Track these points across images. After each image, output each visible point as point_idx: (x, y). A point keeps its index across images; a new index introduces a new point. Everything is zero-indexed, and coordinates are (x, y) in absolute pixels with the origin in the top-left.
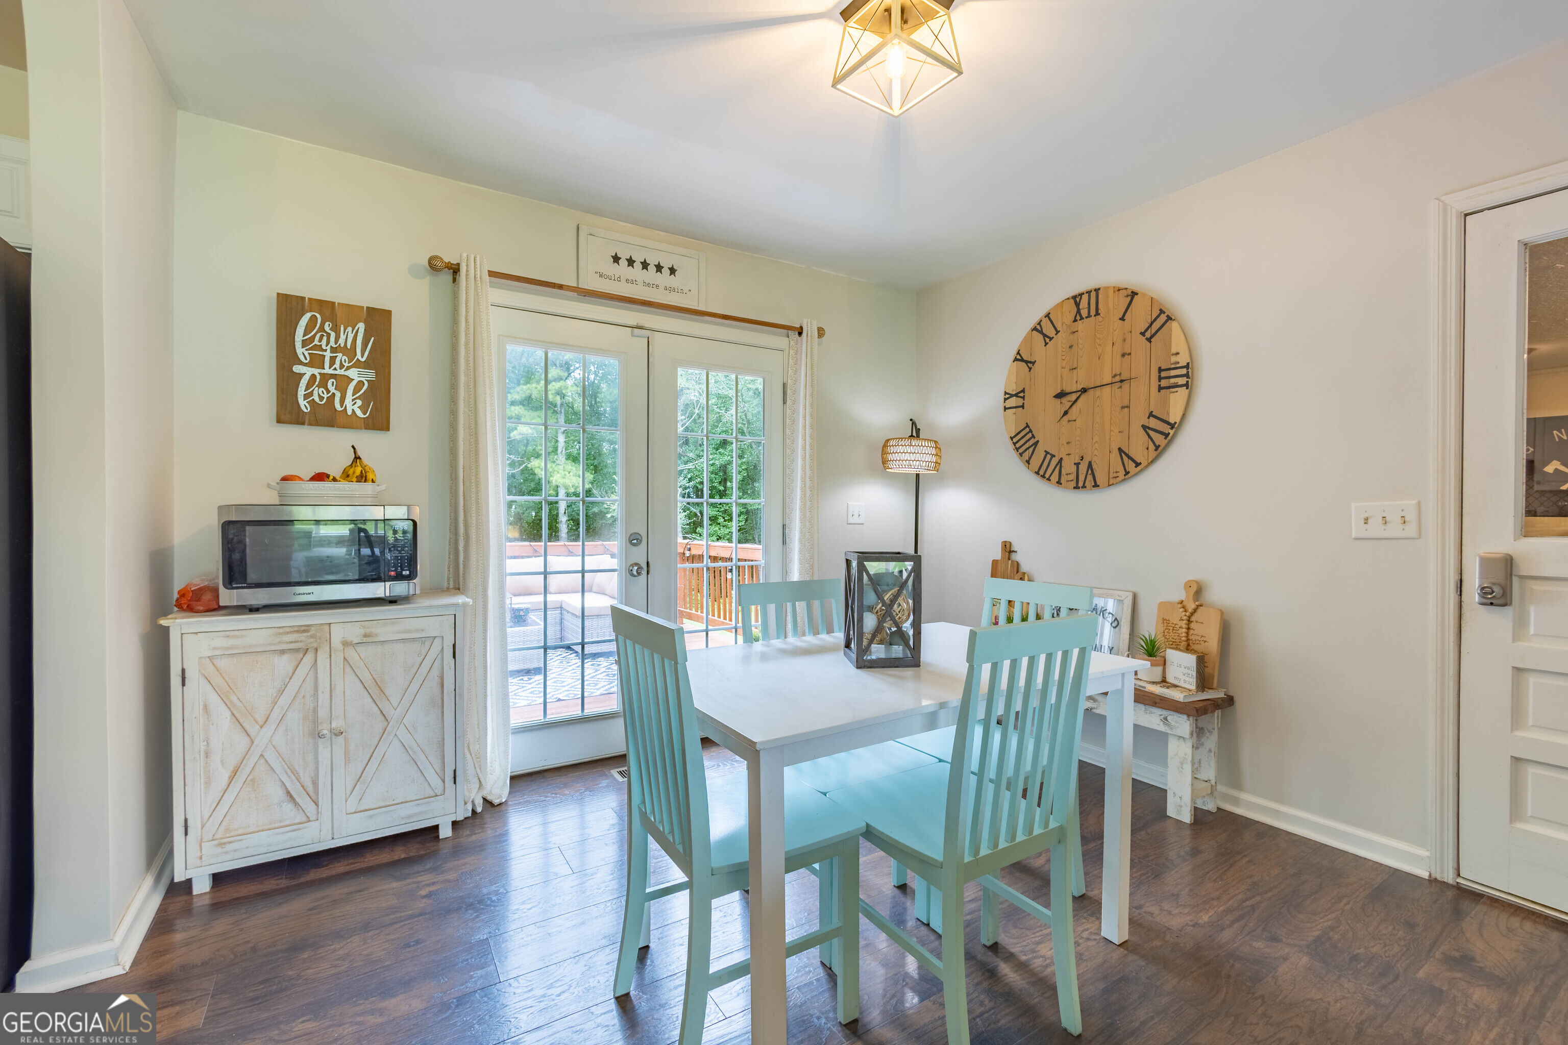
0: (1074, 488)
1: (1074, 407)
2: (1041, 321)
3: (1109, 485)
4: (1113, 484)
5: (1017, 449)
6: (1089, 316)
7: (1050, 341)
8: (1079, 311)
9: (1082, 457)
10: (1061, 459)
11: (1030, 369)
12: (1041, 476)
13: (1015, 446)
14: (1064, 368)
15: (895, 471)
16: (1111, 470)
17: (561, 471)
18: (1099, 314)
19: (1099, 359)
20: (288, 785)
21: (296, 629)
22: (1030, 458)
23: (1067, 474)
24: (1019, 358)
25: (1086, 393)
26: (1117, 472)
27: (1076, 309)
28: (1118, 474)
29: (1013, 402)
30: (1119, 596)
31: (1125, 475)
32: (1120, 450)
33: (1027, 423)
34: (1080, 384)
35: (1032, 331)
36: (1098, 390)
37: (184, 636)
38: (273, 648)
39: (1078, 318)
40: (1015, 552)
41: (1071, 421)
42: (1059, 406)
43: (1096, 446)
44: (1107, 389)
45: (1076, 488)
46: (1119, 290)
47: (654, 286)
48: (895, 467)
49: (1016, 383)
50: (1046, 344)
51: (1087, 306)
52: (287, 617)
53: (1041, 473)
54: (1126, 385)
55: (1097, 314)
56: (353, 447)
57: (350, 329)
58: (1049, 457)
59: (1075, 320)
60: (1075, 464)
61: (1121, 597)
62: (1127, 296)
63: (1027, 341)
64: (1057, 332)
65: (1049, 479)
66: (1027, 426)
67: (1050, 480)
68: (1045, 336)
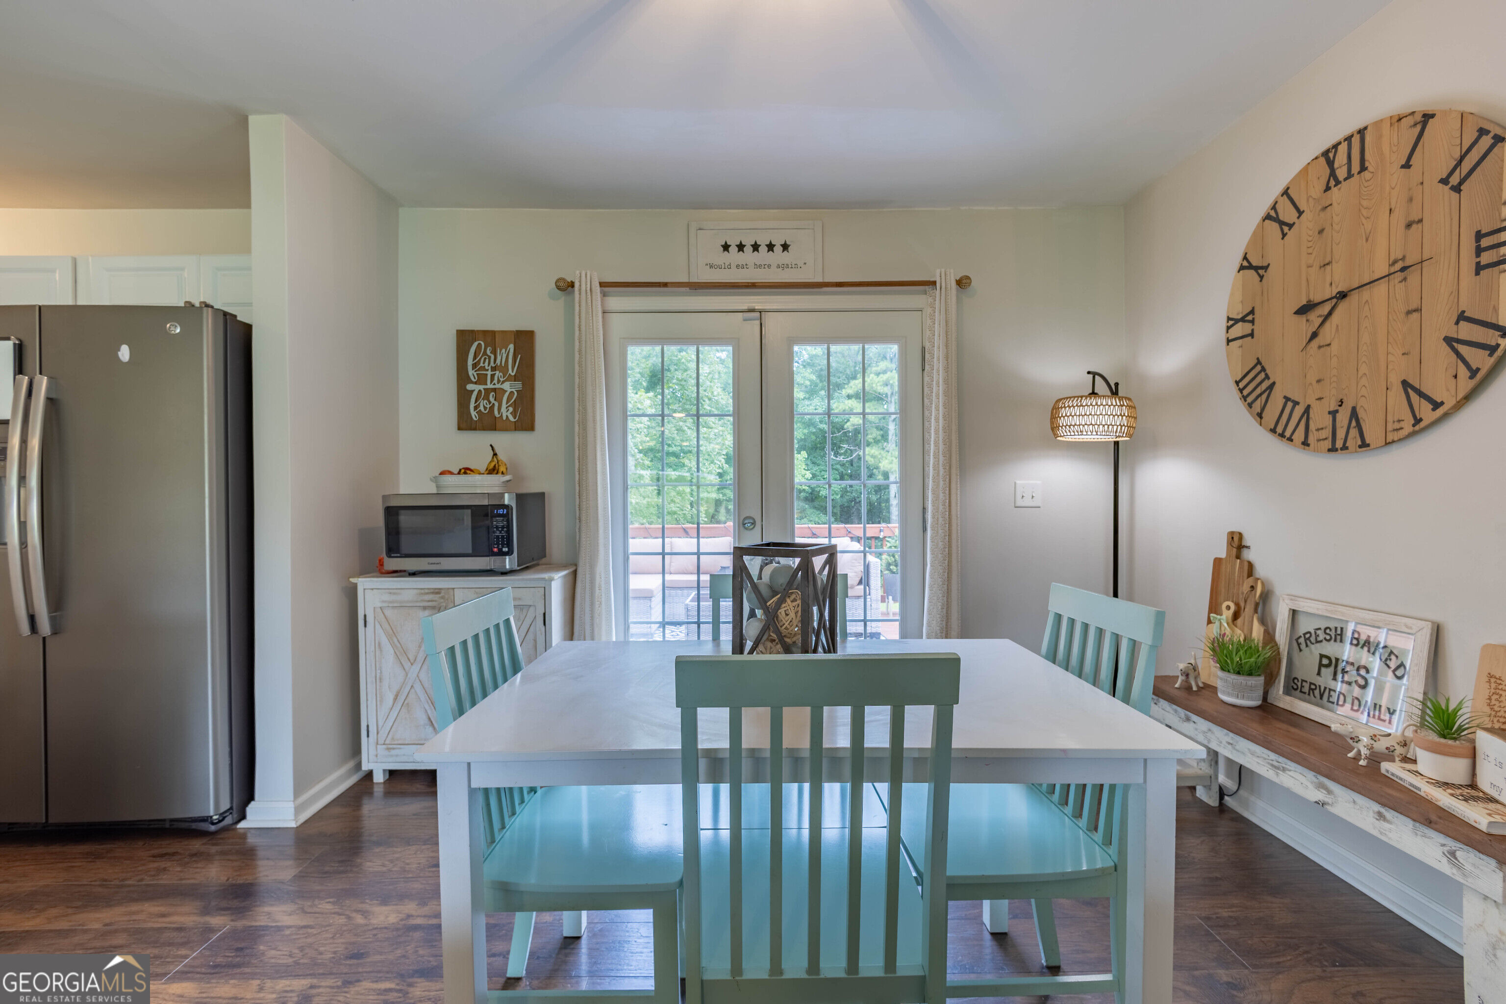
0: (1329, 450)
1: (1327, 324)
2: (1276, 202)
3: (1387, 444)
4: (1393, 442)
5: (1245, 398)
6: (1350, 176)
7: (1289, 230)
8: (1333, 174)
9: (1342, 401)
10: (1309, 407)
11: (1261, 277)
12: (1279, 435)
13: (1242, 393)
14: (1311, 267)
15: (1067, 440)
16: (1390, 419)
17: (888, 457)
18: (1366, 169)
19: (1367, 240)
20: (429, 712)
21: (432, 591)
22: (1263, 409)
23: (1318, 430)
24: (1246, 265)
25: (1347, 300)
26: (1399, 421)
27: (1328, 171)
28: (1402, 424)
29: (1239, 330)
30: (1407, 626)
31: (1414, 426)
32: (1405, 384)
33: (1258, 359)
34: (1337, 287)
35: (1264, 220)
36: (1366, 294)
37: (366, 591)
38: (418, 604)
39: (1332, 183)
40: (1248, 547)
41: (1323, 346)
42: (1303, 326)
43: (1364, 381)
44: (1381, 289)
45: (1333, 450)
46: (1400, 120)
47: (766, 266)
48: (1069, 434)
49: (1242, 302)
50: (1284, 235)
51: (1345, 161)
52: (429, 581)
53: (1279, 430)
54: (1413, 277)
55: (1363, 168)
56: (491, 446)
57: (504, 350)
58: (1290, 404)
59: (1328, 188)
60: (1330, 413)
61: (1411, 628)
62: (1415, 125)
63: (1258, 237)
64: (1300, 213)
65: (1290, 439)
66: (1259, 362)
67: (1292, 441)
68: (1282, 223)
